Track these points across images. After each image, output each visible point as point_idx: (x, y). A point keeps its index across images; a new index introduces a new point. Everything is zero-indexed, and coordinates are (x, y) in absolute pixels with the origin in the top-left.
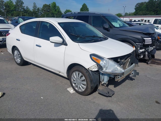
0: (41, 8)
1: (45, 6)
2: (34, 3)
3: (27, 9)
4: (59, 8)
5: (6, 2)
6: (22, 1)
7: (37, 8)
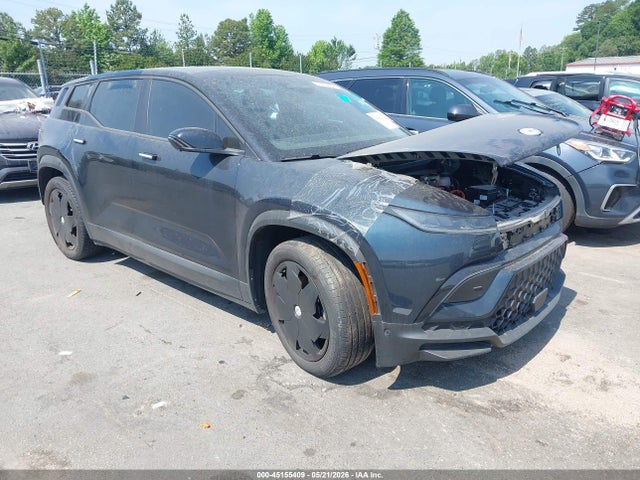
0: (210, 36)
1: (226, 27)
2: (184, 18)
3: (155, 40)
4: (282, 35)
5: (70, 14)
6: (135, 8)
7: (195, 37)
